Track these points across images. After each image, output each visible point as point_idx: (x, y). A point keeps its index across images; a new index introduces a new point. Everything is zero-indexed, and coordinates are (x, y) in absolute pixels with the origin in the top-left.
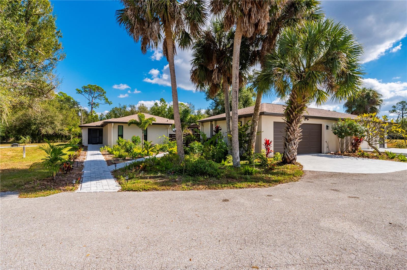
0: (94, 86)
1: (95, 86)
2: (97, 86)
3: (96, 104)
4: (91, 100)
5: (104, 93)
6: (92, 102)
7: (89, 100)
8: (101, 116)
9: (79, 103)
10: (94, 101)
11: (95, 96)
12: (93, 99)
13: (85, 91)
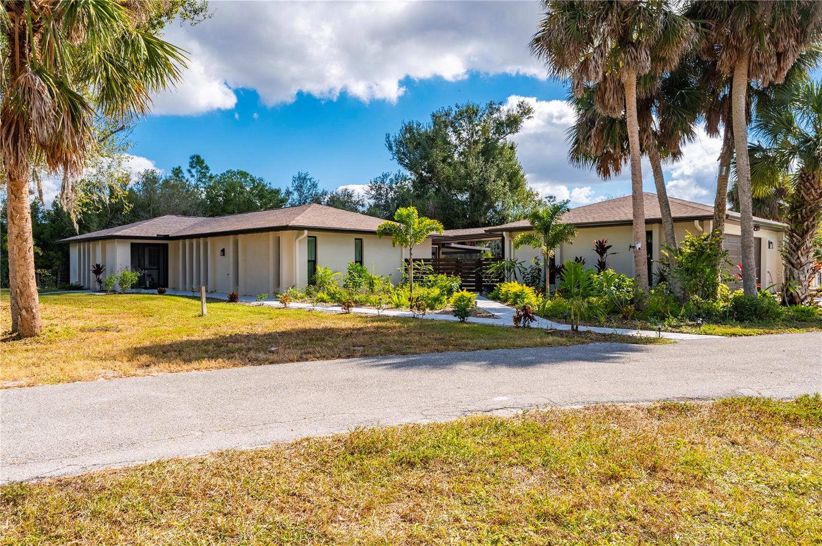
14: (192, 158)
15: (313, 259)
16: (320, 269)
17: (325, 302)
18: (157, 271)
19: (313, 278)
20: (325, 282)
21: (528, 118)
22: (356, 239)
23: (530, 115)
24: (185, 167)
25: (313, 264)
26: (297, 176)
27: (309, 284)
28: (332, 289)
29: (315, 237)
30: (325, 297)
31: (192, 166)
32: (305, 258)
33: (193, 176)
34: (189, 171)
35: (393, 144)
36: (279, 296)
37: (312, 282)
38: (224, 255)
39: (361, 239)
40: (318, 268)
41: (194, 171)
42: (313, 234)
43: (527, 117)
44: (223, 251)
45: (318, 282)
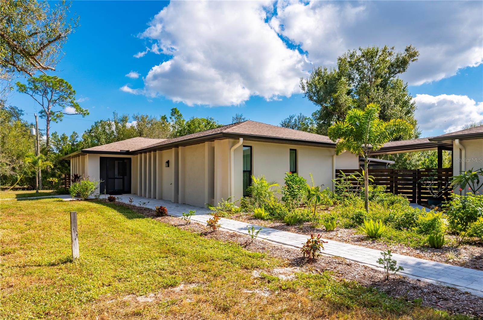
0: (53, 78)
1: (55, 78)
2: (59, 78)
3: (56, 113)
4: (46, 105)
5: (70, 94)
6: (48, 109)
7: (43, 105)
8: (72, 136)
9: (21, 111)
10: (51, 107)
11: (54, 98)
12: (51, 104)
13: (36, 89)
14: (172, 110)
15: (249, 169)
16: (255, 180)
17: (262, 219)
18: (122, 180)
19: (249, 189)
20: (261, 194)
21: (413, 61)
22: (291, 150)
23: (415, 58)
24: (168, 116)
25: (248, 174)
26: (235, 117)
27: (244, 196)
28: (271, 203)
29: (251, 147)
30: (264, 213)
31: (172, 115)
32: (241, 169)
33: (173, 121)
34: (171, 118)
35: (306, 85)
36: (212, 208)
37: (247, 194)
38: (168, 166)
39: (296, 150)
40: (254, 178)
41: (173, 118)
42: (249, 143)
43: (412, 59)
44: (168, 162)
45: (254, 193)
